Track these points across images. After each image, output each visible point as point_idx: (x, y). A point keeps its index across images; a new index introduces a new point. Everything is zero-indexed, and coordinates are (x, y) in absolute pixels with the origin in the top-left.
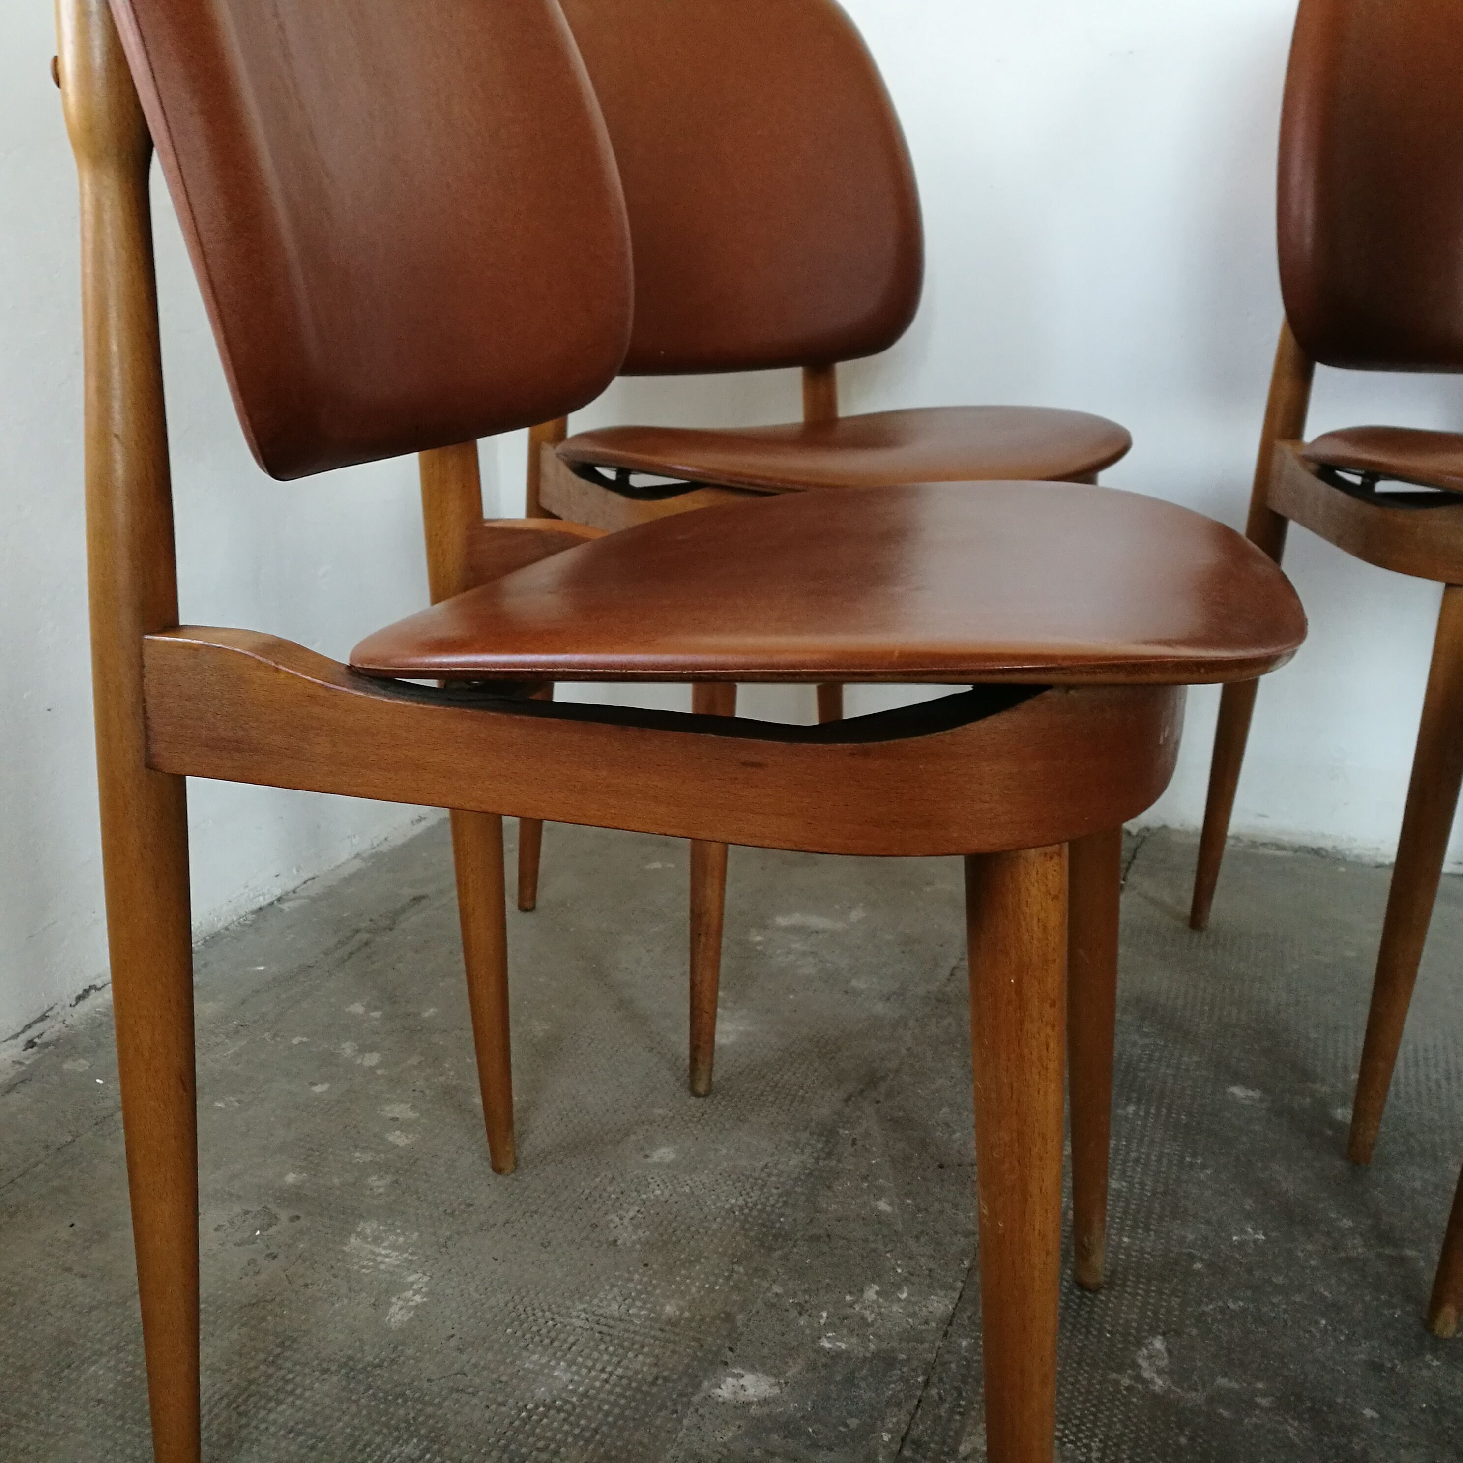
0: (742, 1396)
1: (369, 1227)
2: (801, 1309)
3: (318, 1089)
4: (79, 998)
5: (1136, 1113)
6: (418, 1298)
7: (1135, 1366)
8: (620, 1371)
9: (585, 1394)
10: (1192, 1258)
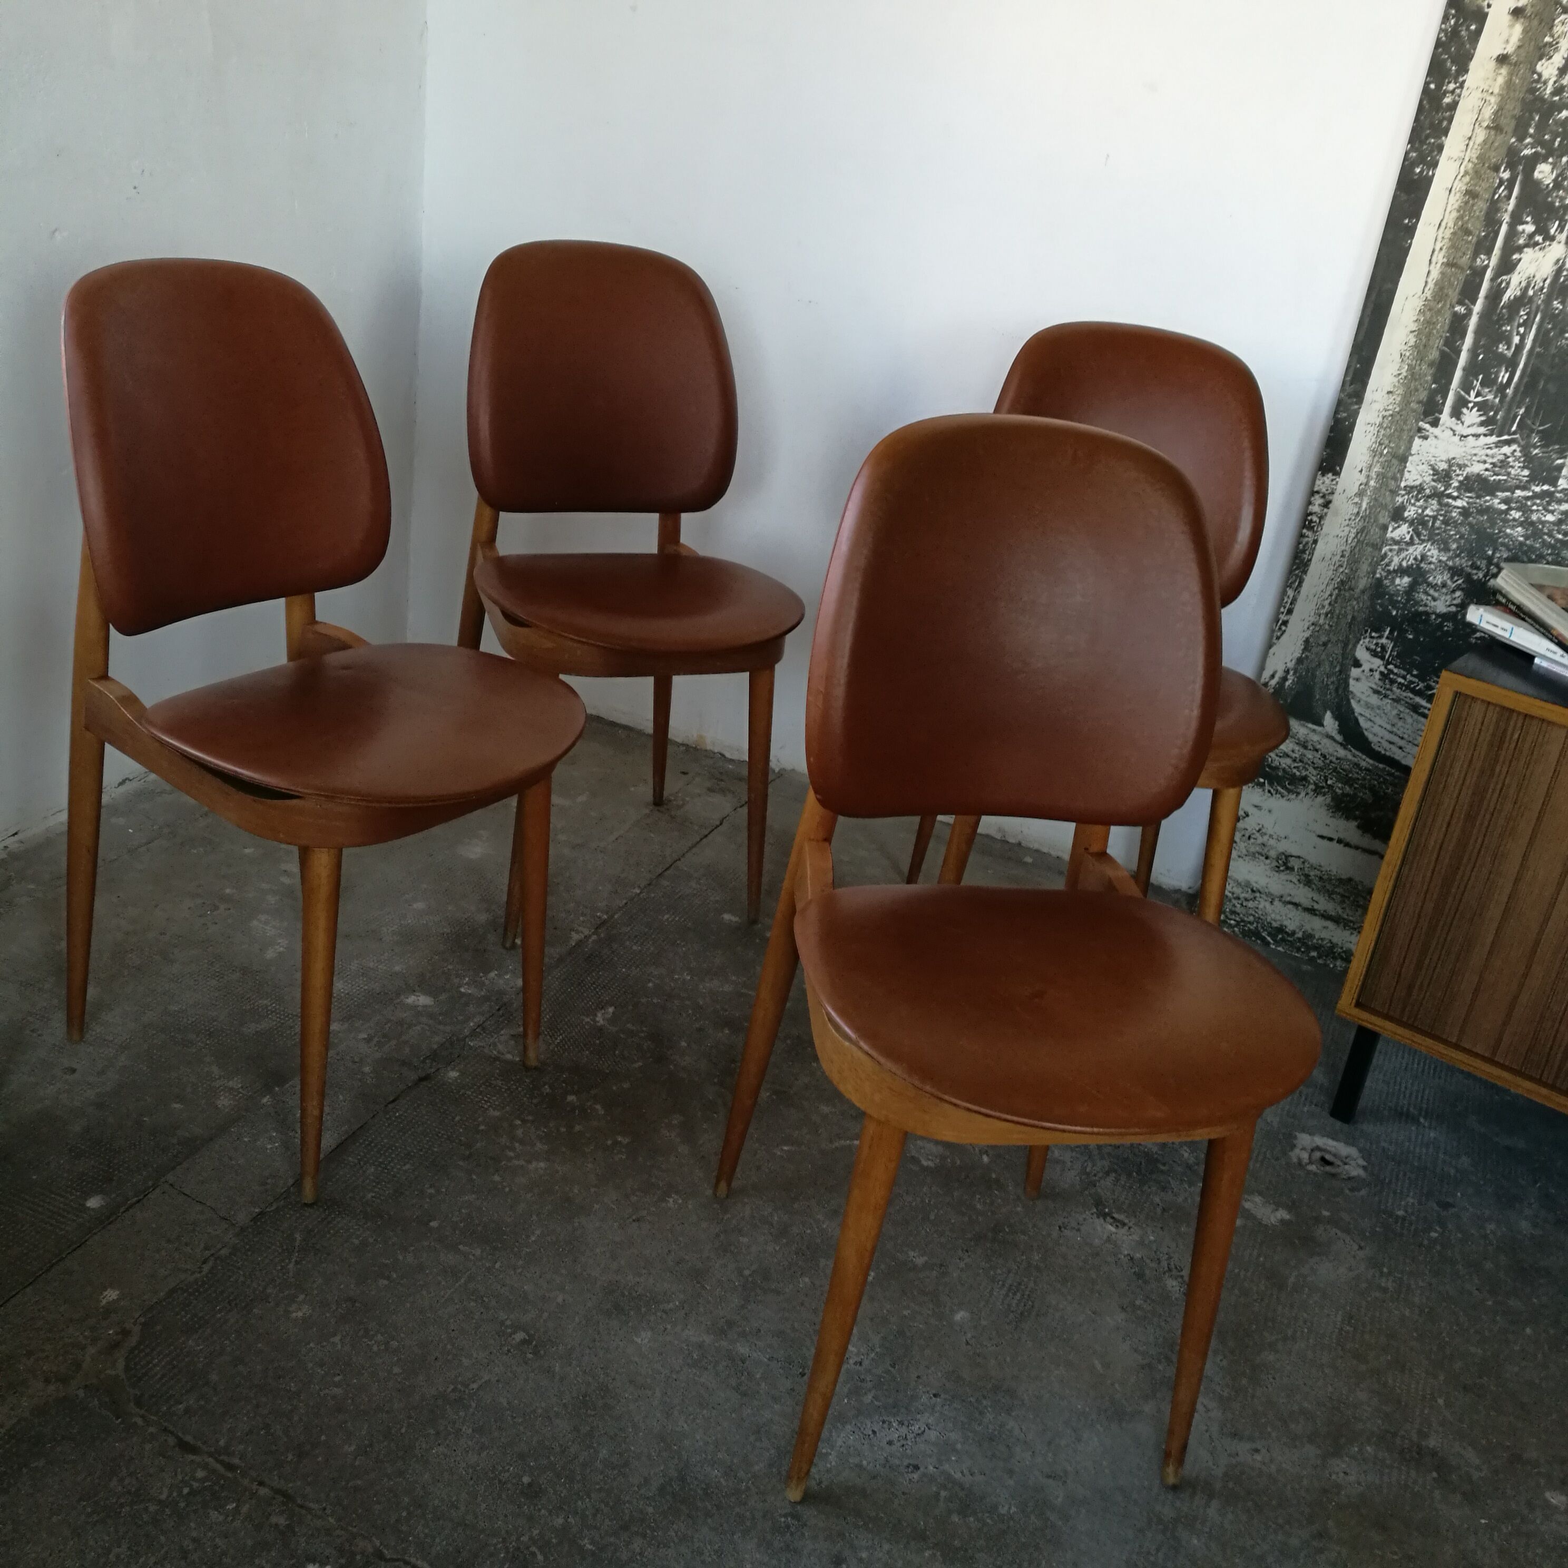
0: (416, 1003)
1: (263, 917)
2: (457, 976)
3: (247, 851)
4: (120, 784)
5: (668, 919)
6: (281, 949)
7: (596, 1015)
8: (366, 987)
9: (348, 994)
10: (650, 981)
